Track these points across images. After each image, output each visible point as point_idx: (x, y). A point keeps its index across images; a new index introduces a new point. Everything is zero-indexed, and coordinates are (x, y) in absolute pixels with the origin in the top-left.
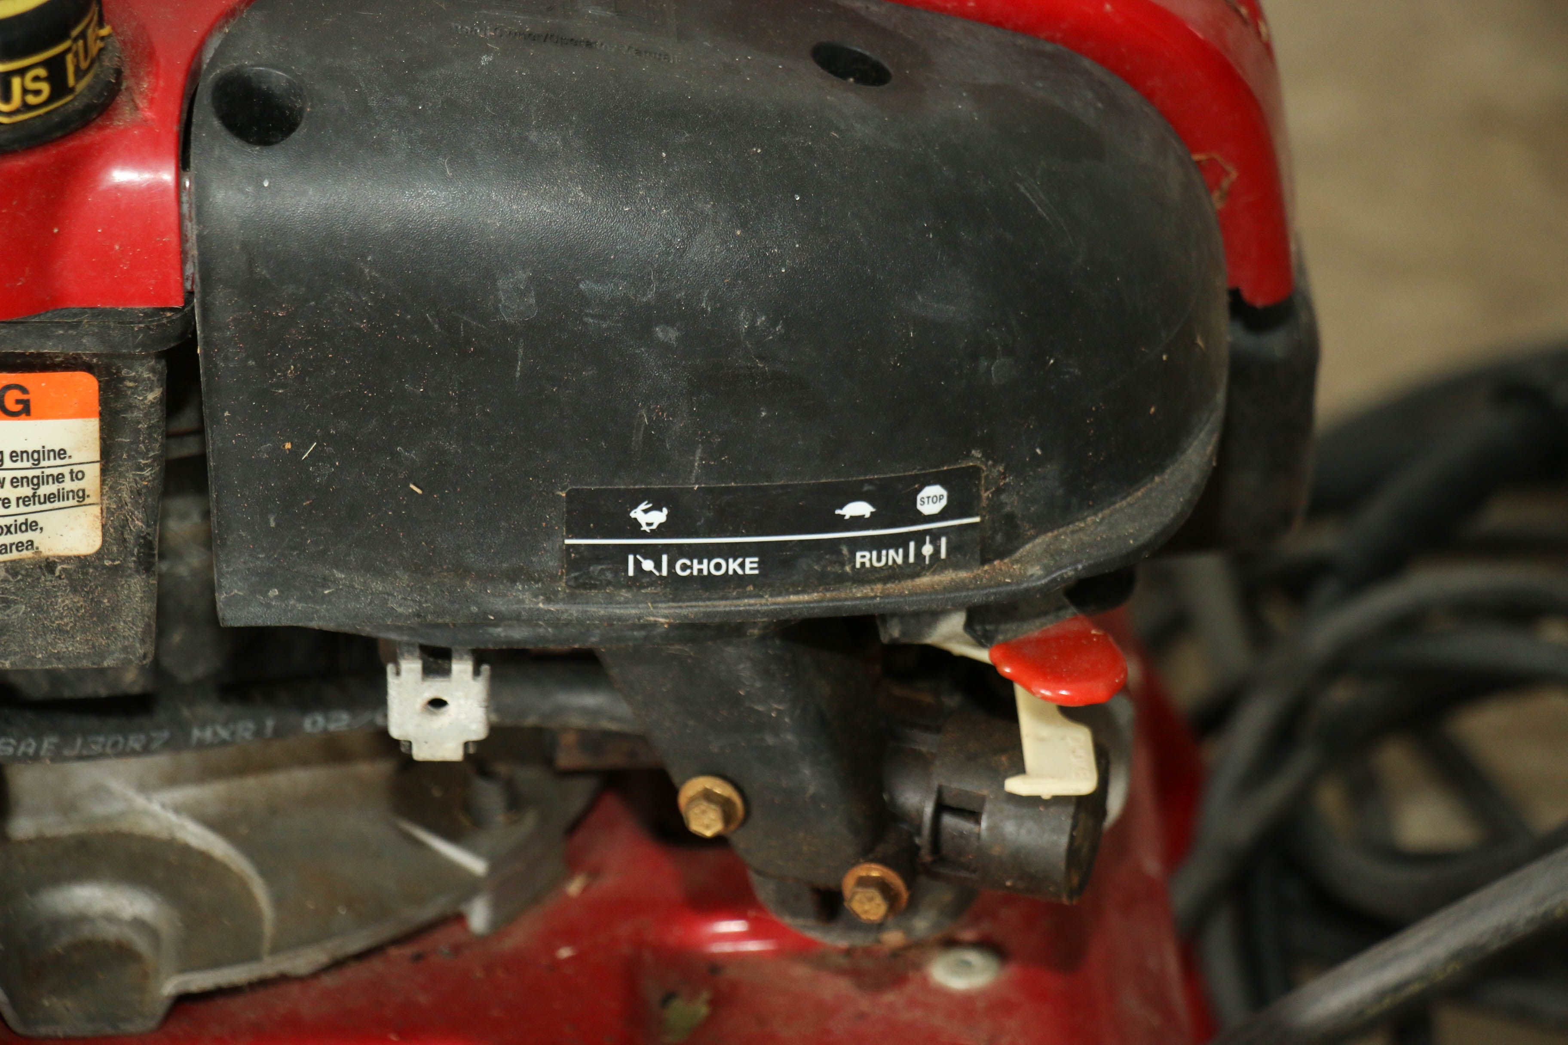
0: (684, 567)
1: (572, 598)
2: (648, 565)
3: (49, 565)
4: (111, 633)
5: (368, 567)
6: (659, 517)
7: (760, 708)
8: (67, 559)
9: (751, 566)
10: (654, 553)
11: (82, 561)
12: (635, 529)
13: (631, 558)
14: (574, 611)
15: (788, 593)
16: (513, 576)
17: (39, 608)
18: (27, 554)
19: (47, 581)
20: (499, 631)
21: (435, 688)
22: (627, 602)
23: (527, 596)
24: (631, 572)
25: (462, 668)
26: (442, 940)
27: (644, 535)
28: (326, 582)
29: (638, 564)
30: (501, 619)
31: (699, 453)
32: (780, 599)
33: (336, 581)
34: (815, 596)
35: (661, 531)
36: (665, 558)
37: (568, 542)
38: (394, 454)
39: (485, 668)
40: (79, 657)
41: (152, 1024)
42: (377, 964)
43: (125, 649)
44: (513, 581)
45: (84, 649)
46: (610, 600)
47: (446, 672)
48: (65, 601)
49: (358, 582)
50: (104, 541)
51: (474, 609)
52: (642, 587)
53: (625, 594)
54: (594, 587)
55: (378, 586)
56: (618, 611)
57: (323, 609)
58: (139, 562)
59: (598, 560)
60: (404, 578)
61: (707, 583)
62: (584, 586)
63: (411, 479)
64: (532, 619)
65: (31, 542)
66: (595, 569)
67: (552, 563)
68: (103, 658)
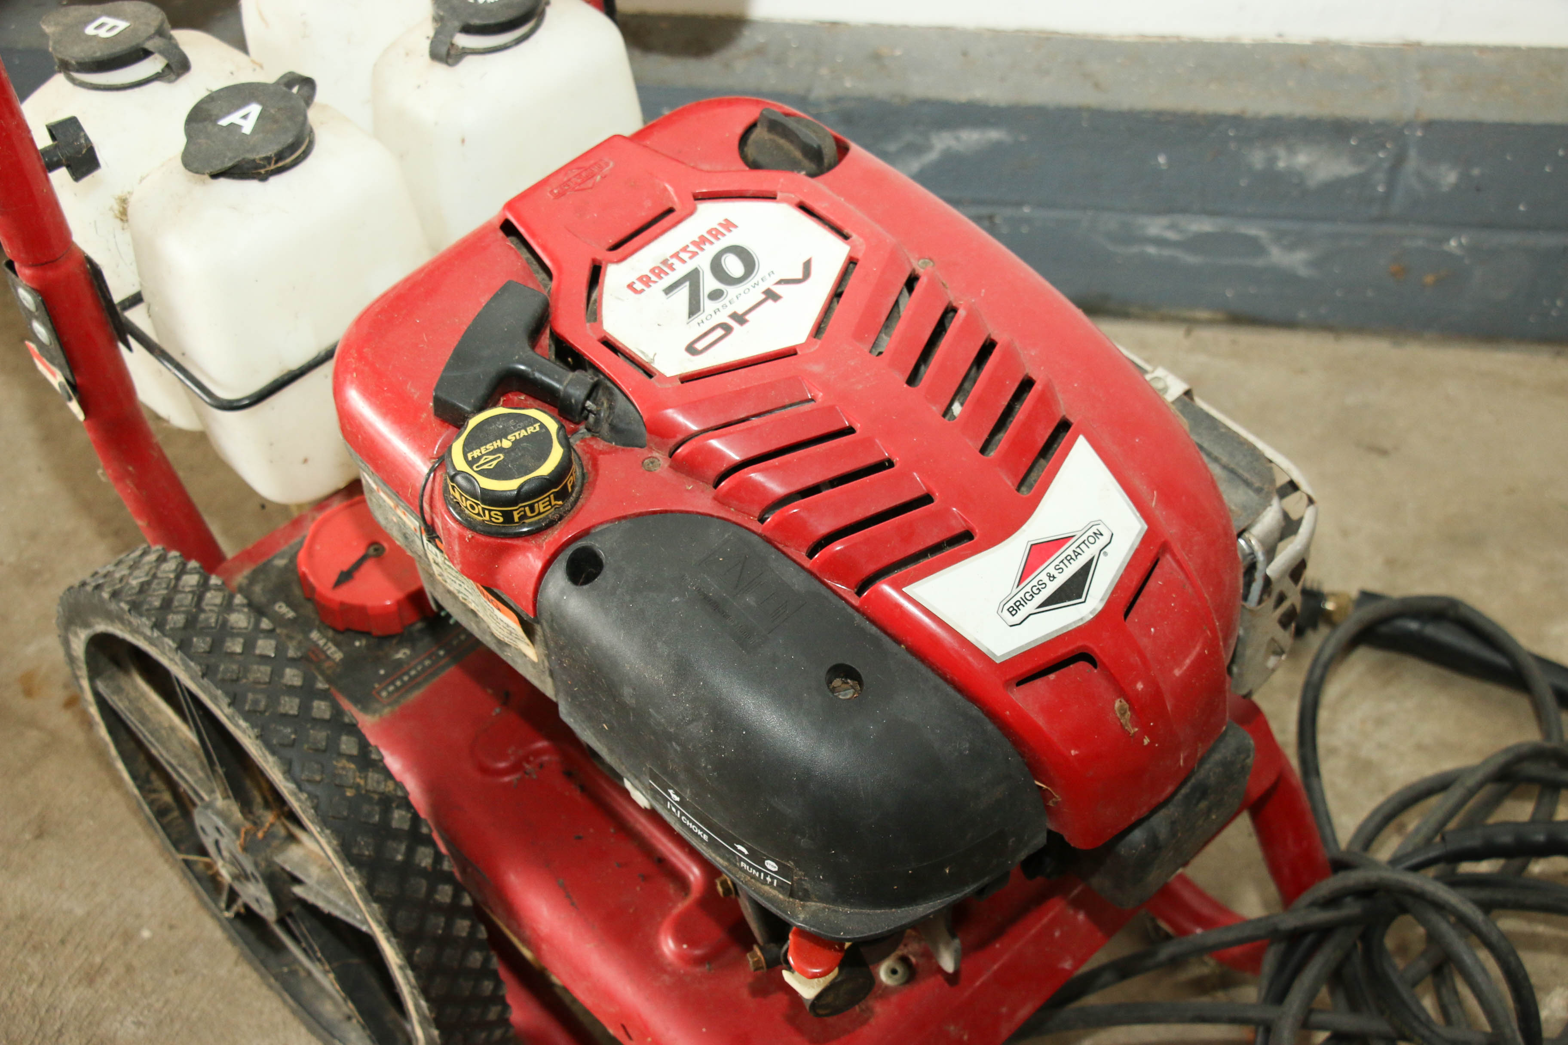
0: (684, 820)
2: (674, 810)
6: (677, 799)
9: (705, 837)
10: (676, 808)
12: (669, 796)
13: (669, 804)
24: (669, 807)
27: (672, 800)
28: (585, 730)
29: (671, 807)
31: (688, 789)
33: (588, 732)
35: (678, 804)
36: (679, 813)
37: (651, 782)
38: (599, 711)
44: (636, 778)
61: (691, 831)
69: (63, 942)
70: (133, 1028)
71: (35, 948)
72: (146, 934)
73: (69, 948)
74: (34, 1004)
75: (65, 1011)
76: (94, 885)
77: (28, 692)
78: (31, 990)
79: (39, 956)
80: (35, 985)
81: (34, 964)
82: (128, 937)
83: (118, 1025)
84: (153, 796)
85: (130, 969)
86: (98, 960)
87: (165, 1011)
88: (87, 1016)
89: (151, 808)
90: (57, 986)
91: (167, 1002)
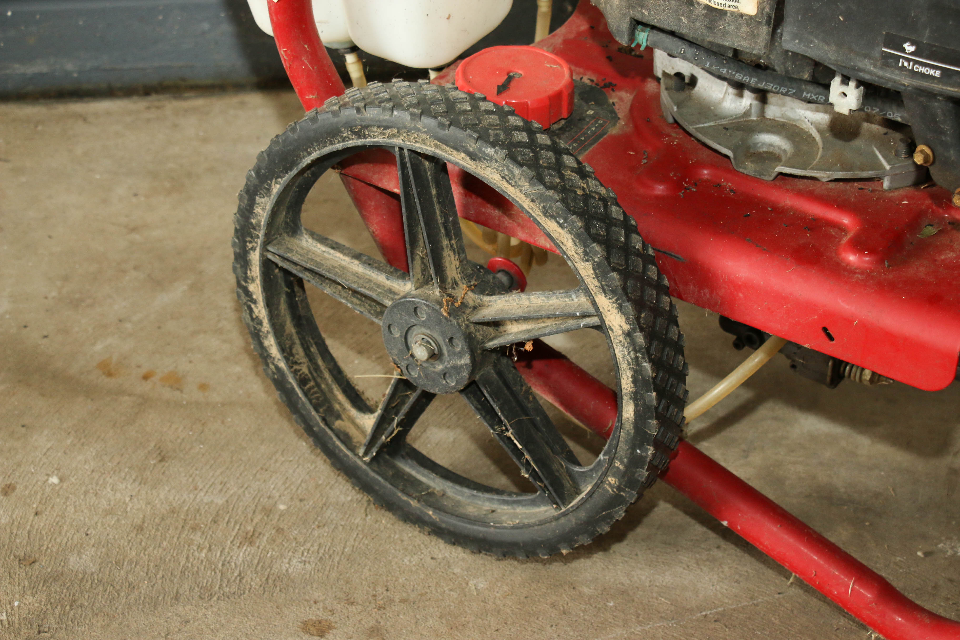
0: (917, 68)
1: (881, 68)
2: (906, 64)
3: (742, 15)
4: (756, 43)
5: (824, 41)
6: (912, 49)
7: (942, 126)
8: (747, 15)
9: (938, 74)
10: (909, 60)
11: (751, 17)
12: (903, 50)
13: (901, 60)
14: (880, 73)
15: (947, 86)
16: (866, 56)
17: (737, 28)
18: (735, 10)
19: (740, 20)
20: (861, 74)
21: (844, 89)
22: (897, 74)
23: (868, 64)
24: (900, 65)
25: (852, 84)
26: (870, 186)
27: (906, 53)
28: (812, 42)
29: (903, 63)
30: (860, 70)
31: (927, 31)
32: (944, 88)
33: (814, 43)
34: (956, 90)
35: (912, 54)
36: (911, 63)
37: (883, 49)
38: (837, 5)
39: (862, 88)
40: (746, 48)
41: (771, 179)
42: (848, 186)
43: (759, 49)
44: (865, 57)
45: (748, 46)
46: (892, 72)
47: (847, 84)
48: (744, 28)
49: (821, 44)
50: (757, 13)
51: (852, 64)
52: (902, 71)
53: (897, 72)
54: (888, 66)
55: (826, 48)
56: (894, 77)
57: (810, 50)
58: (766, 22)
59: (891, 58)
60: (833, 47)
61: (922, 75)
62: (885, 65)
63: (841, 14)
64: (870, 73)
65: (737, 7)
66: (890, 61)
67: (878, 55)
68: (753, 50)
69: (215, 522)
70: (300, 566)
71: (194, 529)
72: (282, 507)
73: (222, 525)
74: (210, 563)
75: (238, 563)
76: (224, 484)
77: (110, 374)
78: (203, 555)
79: (199, 534)
80: (205, 551)
81: (197, 538)
82: (268, 511)
83: (287, 565)
84: (296, 367)
85: (279, 530)
86: (250, 528)
87: (322, 551)
88: (258, 563)
89: (295, 378)
90: (223, 549)
91: (320, 545)
